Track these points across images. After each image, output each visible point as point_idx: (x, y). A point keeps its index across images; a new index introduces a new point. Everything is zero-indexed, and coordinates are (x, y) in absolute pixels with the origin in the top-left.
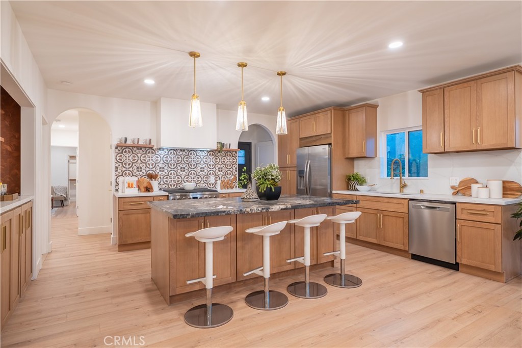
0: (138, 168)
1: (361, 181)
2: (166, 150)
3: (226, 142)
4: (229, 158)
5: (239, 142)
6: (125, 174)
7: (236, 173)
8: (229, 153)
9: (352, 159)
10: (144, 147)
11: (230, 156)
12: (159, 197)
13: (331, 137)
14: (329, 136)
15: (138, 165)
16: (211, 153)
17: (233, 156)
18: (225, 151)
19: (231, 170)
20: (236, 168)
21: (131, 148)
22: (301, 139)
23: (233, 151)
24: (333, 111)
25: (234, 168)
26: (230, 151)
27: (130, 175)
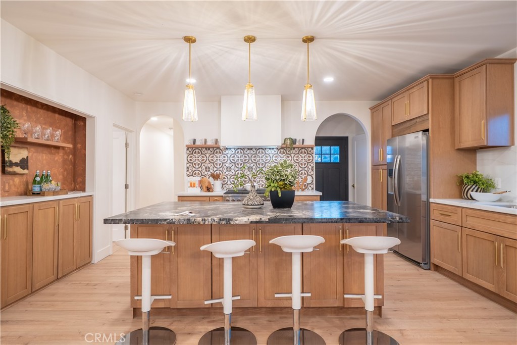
0: (206, 168)
1: (486, 186)
2: (233, 150)
3: (299, 138)
4: (303, 156)
5: (316, 137)
6: (195, 174)
7: (312, 173)
8: (303, 150)
9: (472, 151)
10: (212, 147)
11: (305, 153)
12: (214, 197)
13: (428, 119)
14: (425, 118)
15: (206, 165)
16: (282, 150)
17: (308, 154)
18: (299, 148)
19: (306, 169)
20: (313, 167)
21: (200, 149)
22: (394, 126)
23: (308, 148)
24: (430, 80)
25: (310, 167)
26: (304, 148)
27: (199, 174)
